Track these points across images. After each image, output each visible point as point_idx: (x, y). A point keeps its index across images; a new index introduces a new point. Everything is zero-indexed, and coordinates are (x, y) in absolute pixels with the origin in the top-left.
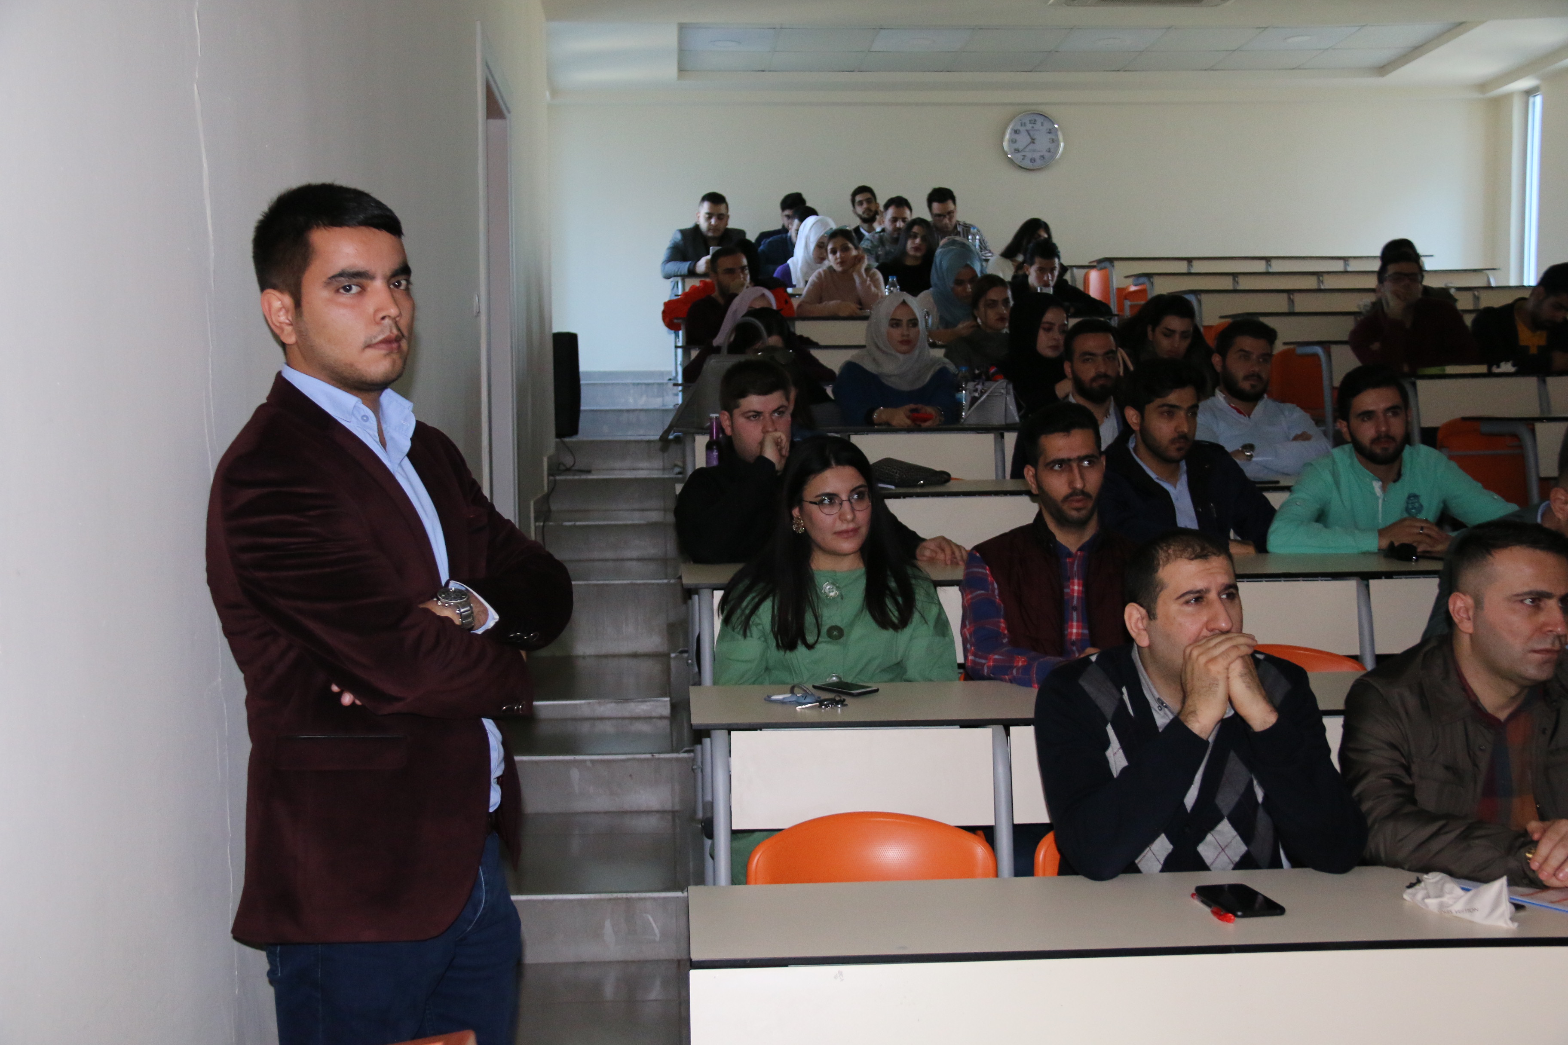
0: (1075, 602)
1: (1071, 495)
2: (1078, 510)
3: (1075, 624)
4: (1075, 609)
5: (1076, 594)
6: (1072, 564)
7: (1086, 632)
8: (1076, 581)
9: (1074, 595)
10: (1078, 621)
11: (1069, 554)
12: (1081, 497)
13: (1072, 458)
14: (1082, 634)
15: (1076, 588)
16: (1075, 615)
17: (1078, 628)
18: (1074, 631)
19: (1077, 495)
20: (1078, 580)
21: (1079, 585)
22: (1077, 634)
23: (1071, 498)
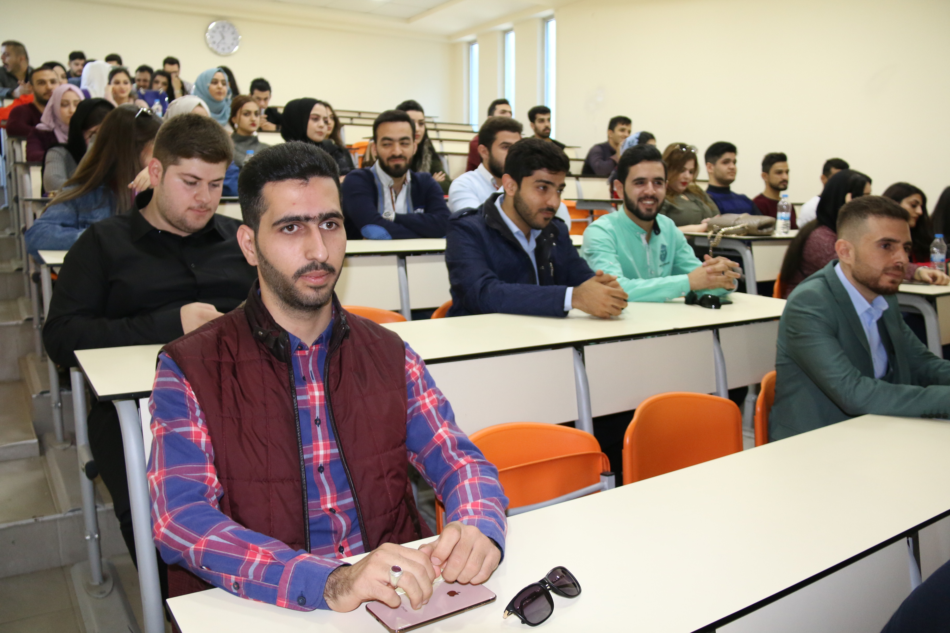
0: (318, 414)
1: (308, 268)
2: (316, 288)
3: (321, 443)
4: (318, 422)
5: (317, 403)
6: (306, 359)
7: (336, 451)
8: (315, 385)
9: (315, 404)
10: (324, 439)
11: (302, 347)
12: (322, 271)
13: (311, 216)
14: (332, 455)
15: (317, 393)
16: (319, 429)
17: (325, 448)
18: (322, 452)
19: (317, 268)
20: (318, 382)
21: (319, 390)
22: (325, 456)
23: (308, 273)
